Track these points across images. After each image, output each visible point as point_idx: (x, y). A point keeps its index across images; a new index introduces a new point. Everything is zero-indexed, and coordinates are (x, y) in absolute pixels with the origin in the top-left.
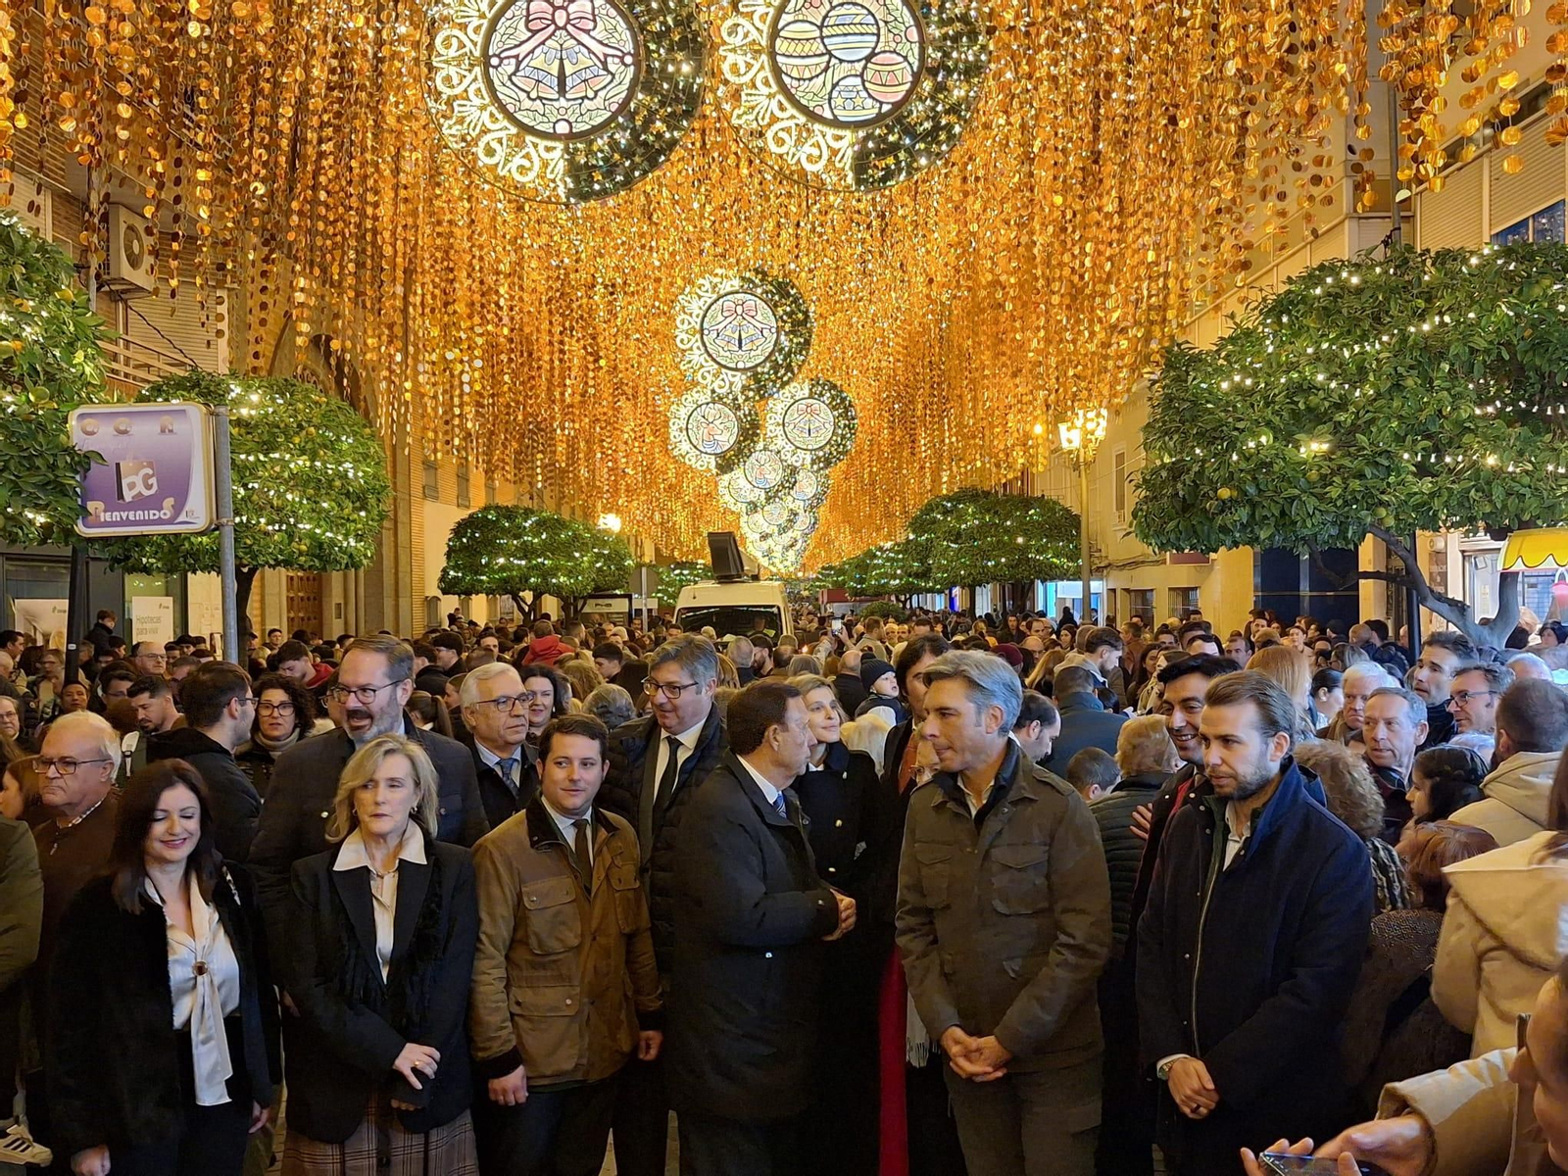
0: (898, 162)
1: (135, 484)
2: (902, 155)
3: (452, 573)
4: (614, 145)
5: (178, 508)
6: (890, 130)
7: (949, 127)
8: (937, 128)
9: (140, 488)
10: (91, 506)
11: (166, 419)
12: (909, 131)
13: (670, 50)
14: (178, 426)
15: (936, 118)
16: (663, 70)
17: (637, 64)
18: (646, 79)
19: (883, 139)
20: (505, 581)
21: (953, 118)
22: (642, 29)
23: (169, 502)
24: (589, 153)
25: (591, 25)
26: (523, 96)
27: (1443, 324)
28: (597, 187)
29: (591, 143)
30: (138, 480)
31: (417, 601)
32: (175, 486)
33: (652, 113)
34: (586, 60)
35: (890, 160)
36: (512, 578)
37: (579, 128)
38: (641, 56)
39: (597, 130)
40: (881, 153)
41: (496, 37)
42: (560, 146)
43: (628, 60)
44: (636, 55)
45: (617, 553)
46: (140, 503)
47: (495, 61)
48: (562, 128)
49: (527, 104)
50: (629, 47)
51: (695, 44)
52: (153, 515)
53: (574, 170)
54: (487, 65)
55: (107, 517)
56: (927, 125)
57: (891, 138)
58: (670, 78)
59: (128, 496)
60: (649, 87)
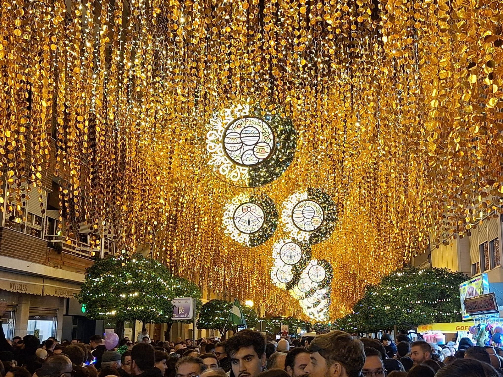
0: (318, 239)
1: (181, 311)
2: (320, 238)
3: (201, 322)
4: (259, 235)
5: (187, 315)
6: (317, 232)
7: (329, 232)
8: (327, 232)
9: (182, 312)
10: (174, 314)
11: (186, 300)
12: (321, 232)
13: (271, 216)
14: (188, 301)
15: (326, 230)
16: (270, 220)
17: (264, 219)
18: (266, 222)
19: (315, 234)
20: (218, 325)
21: (330, 230)
22: (265, 212)
23: (186, 314)
24: (254, 236)
25: (255, 211)
26: (241, 225)
27: (411, 285)
28: (255, 244)
29: (254, 235)
30: (181, 310)
31: (186, 331)
32: (187, 312)
33: (267, 229)
34: (254, 218)
35: (317, 238)
36: (220, 324)
37: (252, 232)
38: (265, 217)
39: (256, 232)
40: (315, 237)
41: (236, 213)
42: (248, 235)
43: (263, 218)
44: (264, 217)
45: (253, 316)
46: (181, 314)
47: (235, 218)
48: (248, 232)
49: (241, 227)
50: (263, 215)
51: (276, 216)
52: (184, 316)
53: (251, 240)
54: (234, 219)
55: (176, 316)
56: (325, 231)
57: (317, 234)
58: (271, 222)
59: (180, 313)
60: (267, 223)
